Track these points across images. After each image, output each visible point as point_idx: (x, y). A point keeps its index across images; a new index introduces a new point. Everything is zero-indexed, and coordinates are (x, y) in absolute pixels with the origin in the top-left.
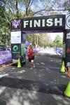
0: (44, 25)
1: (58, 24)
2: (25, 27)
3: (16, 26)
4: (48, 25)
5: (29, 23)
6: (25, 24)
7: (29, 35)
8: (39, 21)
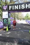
0: (20, 8)
1: (28, 7)
2: (10, 9)
3: (5, 9)
4: (22, 8)
5: (12, 7)
6: (10, 7)
7: (12, 13)
8: (17, 6)
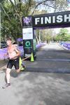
0: (54, 22)
1: (68, 20)
2: (36, 23)
4: (58, 21)
5: (40, 20)
6: (37, 21)
8: (50, 18)
